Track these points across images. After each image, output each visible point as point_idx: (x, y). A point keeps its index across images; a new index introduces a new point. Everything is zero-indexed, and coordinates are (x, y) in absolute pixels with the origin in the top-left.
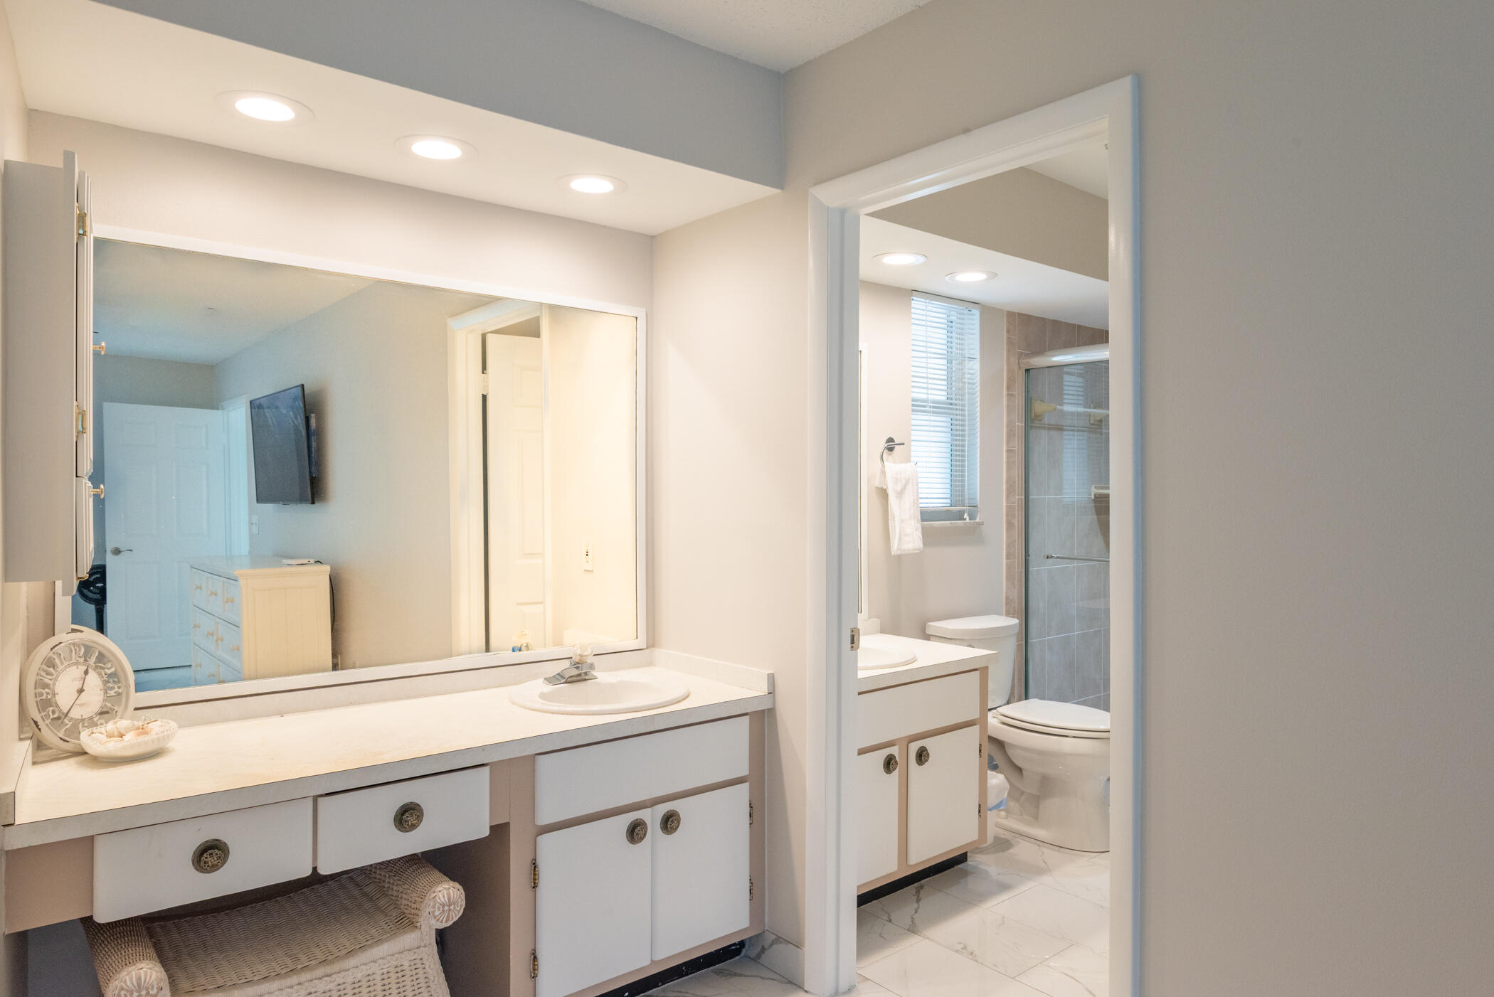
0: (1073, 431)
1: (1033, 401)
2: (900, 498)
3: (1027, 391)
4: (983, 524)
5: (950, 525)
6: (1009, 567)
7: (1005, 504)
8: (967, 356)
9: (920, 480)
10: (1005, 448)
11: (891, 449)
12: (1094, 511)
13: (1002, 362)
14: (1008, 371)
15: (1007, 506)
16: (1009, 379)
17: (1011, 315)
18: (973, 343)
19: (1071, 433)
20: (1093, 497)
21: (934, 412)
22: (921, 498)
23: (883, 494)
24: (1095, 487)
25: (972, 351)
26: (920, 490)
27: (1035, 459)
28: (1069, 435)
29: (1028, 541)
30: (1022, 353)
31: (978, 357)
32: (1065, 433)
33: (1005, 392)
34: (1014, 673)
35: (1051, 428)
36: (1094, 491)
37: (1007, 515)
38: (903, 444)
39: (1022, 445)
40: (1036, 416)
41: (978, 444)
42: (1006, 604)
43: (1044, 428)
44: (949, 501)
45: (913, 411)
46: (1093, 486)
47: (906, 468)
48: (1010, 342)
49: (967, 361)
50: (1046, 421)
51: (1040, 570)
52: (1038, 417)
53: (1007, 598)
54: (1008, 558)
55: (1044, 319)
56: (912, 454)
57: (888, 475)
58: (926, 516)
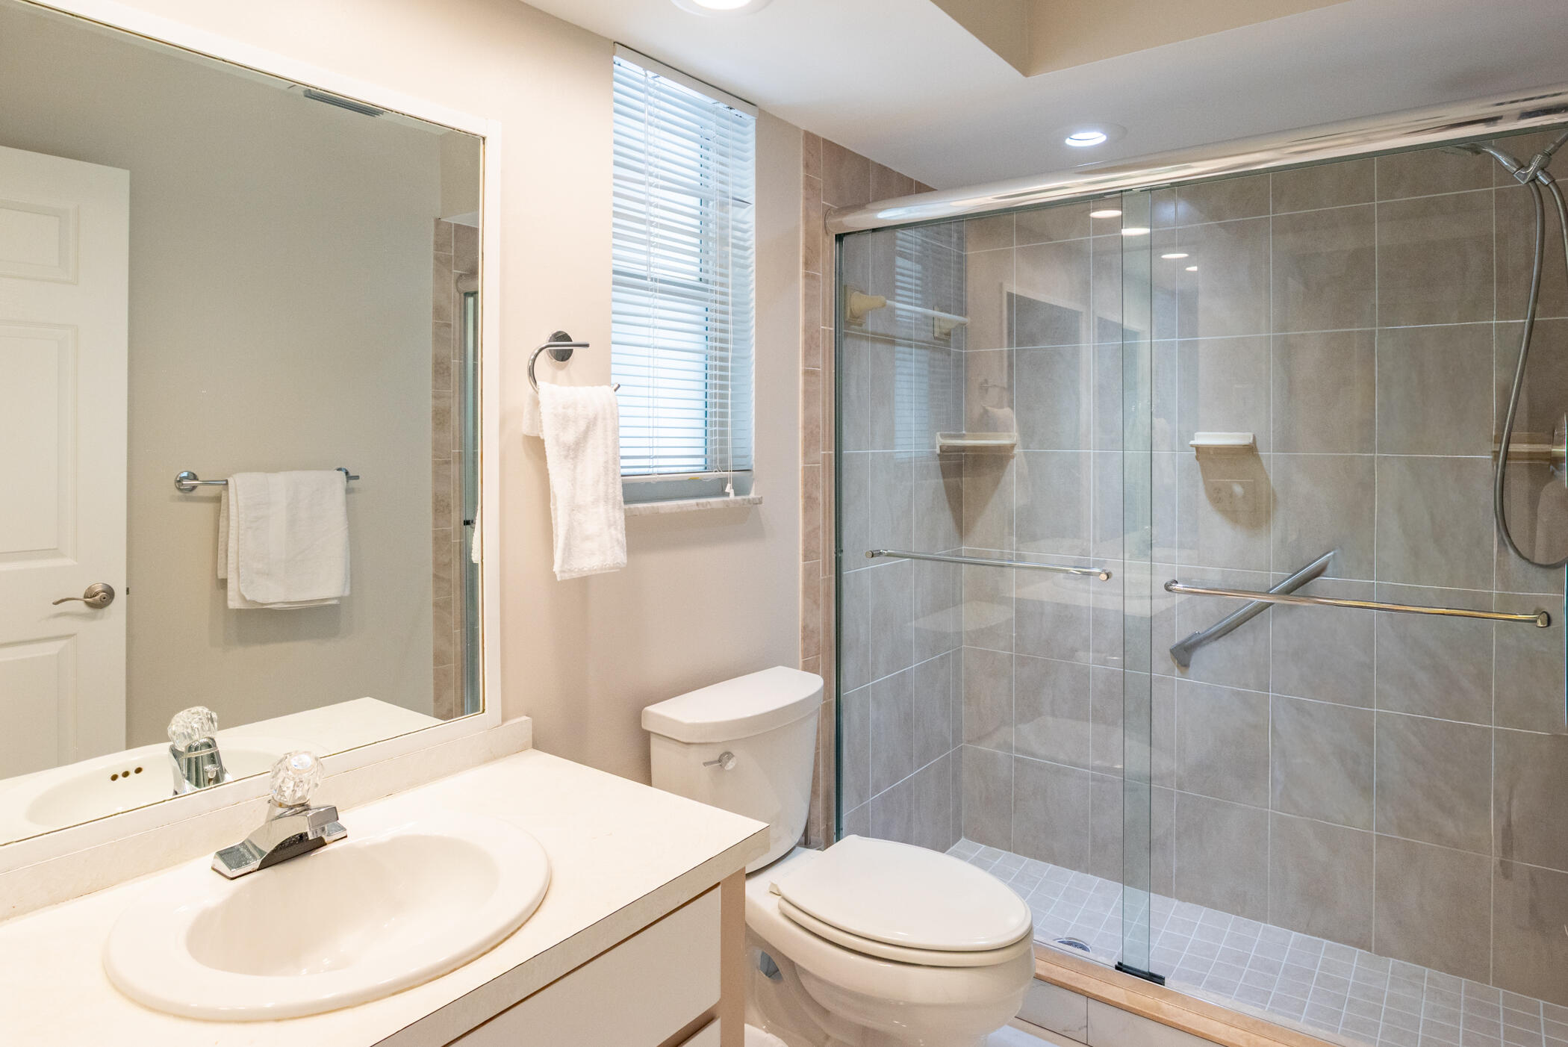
0: (910, 346)
1: (848, 293)
2: (576, 457)
3: (839, 274)
4: (761, 503)
5: (696, 508)
6: (809, 573)
7: (801, 465)
8: (731, 195)
9: (622, 421)
10: (801, 368)
11: (563, 356)
12: (940, 475)
13: (796, 219)
14: (807, 233)
15: (804, 468)
16: (807, 247)
17: (810, 138)
18: (745, 177)
19: (907, 350)
20: (938, 451)
21: (662, 291)
22: (623, 458)
23: (536, 445)
24: (941, 435)
25: (744, 191)
26: (623, 442)
27: (851, 391)
28: (904, 353)
29: (840, 530)
30: (830, 208)
31: (753, 200)
32: (898, 348)
33: (801, 270)
34: (817, 754)
35: (876, 338)
36: (940, 441)
37: (805, 485)
38: (587, 346)
39: (830, 362)
40: (853, 316)
41: (753, 358)
42: (804, 639)
43: (867, 338)
44: (701, 461)
45: (615, 283)
46: (938, 433)
47: (589, 397)
48: (809, 184)
49: (730, 207)
50: (870, 326)
51: (859, 572)
52: (857, 319)
53: (805, 628)
54: (806, 558)
55: (866, 160)
56: (614, 369)
57: (546, 410)
58: (635, 492)
